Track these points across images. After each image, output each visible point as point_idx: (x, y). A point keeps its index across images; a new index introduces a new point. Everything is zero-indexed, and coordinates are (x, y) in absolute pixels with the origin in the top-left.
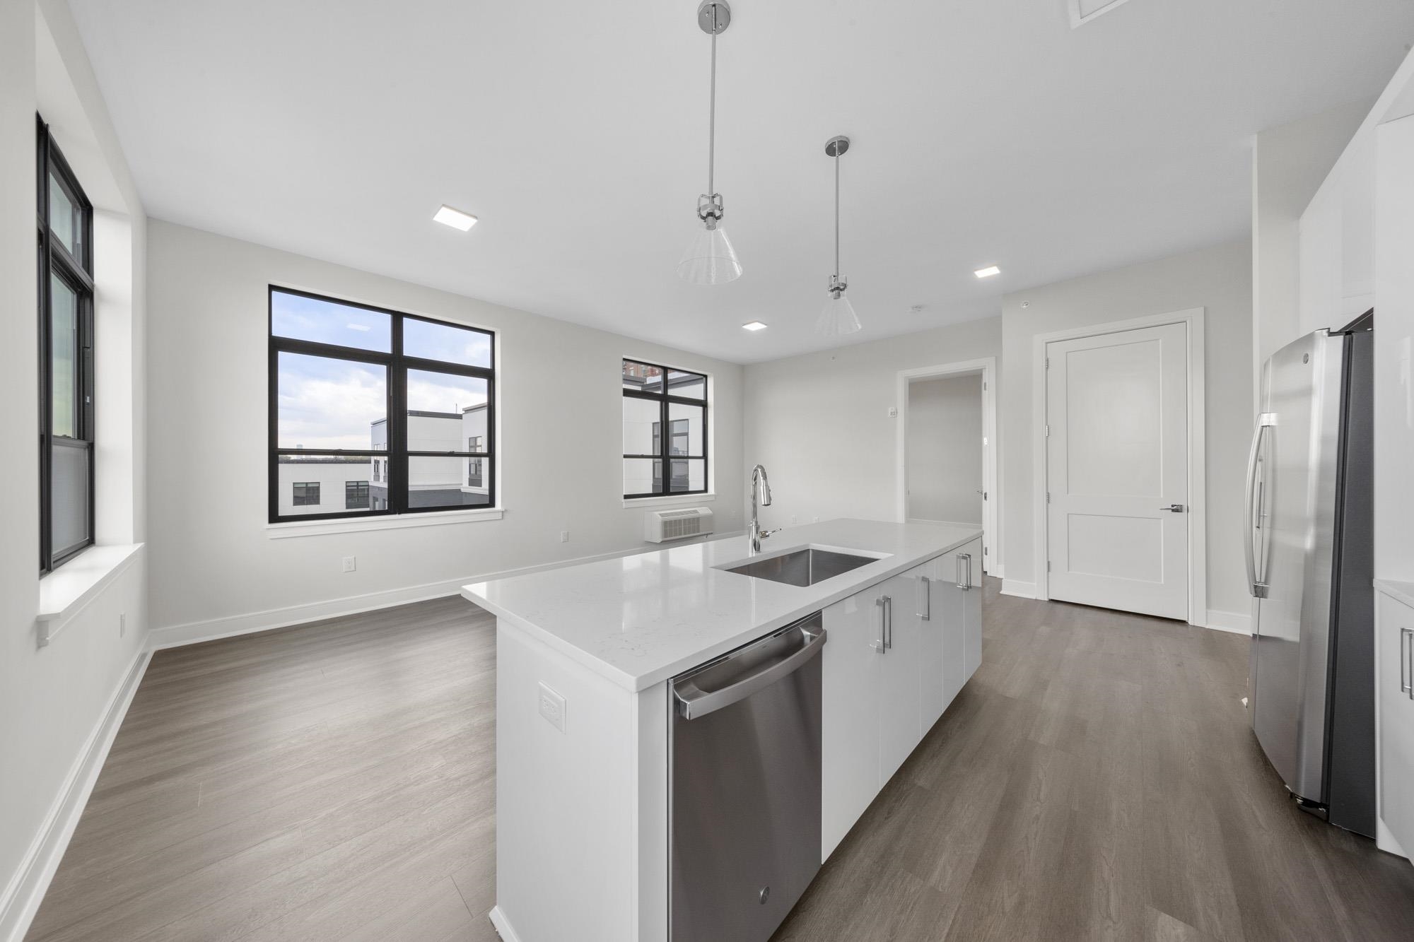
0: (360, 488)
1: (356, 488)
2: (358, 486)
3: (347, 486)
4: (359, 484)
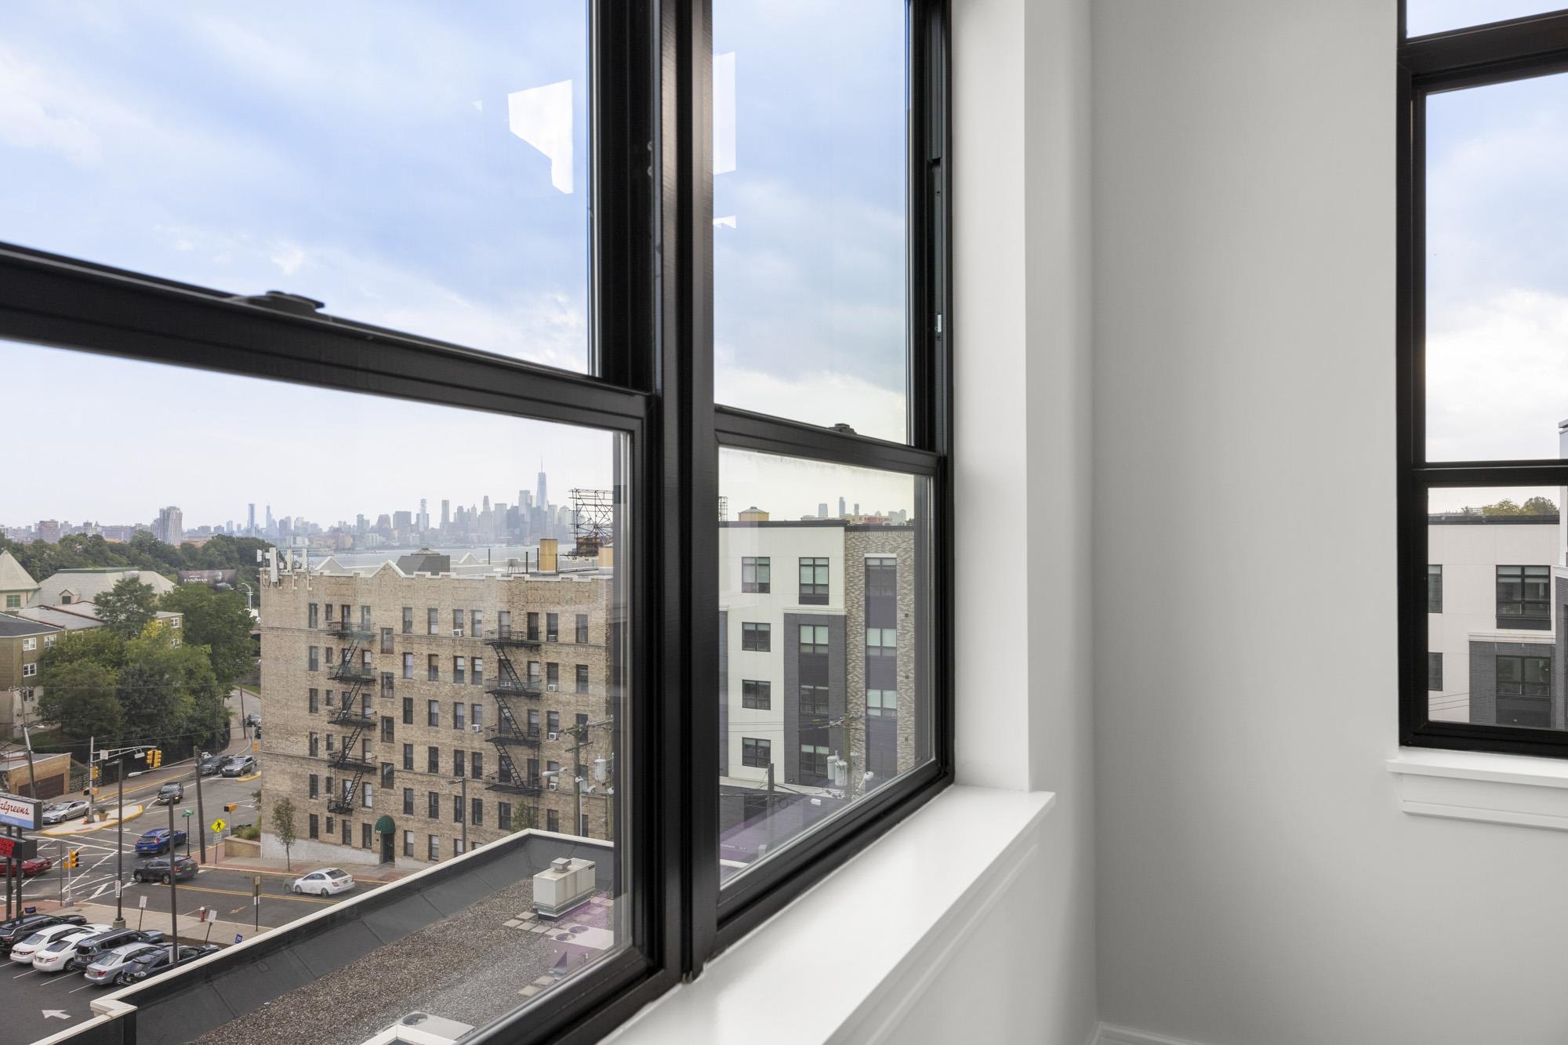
0: (1528, 581)
1: (1519, 580)
2: (1523, 576)
3: (1498, 576)
4: (1528, 572)
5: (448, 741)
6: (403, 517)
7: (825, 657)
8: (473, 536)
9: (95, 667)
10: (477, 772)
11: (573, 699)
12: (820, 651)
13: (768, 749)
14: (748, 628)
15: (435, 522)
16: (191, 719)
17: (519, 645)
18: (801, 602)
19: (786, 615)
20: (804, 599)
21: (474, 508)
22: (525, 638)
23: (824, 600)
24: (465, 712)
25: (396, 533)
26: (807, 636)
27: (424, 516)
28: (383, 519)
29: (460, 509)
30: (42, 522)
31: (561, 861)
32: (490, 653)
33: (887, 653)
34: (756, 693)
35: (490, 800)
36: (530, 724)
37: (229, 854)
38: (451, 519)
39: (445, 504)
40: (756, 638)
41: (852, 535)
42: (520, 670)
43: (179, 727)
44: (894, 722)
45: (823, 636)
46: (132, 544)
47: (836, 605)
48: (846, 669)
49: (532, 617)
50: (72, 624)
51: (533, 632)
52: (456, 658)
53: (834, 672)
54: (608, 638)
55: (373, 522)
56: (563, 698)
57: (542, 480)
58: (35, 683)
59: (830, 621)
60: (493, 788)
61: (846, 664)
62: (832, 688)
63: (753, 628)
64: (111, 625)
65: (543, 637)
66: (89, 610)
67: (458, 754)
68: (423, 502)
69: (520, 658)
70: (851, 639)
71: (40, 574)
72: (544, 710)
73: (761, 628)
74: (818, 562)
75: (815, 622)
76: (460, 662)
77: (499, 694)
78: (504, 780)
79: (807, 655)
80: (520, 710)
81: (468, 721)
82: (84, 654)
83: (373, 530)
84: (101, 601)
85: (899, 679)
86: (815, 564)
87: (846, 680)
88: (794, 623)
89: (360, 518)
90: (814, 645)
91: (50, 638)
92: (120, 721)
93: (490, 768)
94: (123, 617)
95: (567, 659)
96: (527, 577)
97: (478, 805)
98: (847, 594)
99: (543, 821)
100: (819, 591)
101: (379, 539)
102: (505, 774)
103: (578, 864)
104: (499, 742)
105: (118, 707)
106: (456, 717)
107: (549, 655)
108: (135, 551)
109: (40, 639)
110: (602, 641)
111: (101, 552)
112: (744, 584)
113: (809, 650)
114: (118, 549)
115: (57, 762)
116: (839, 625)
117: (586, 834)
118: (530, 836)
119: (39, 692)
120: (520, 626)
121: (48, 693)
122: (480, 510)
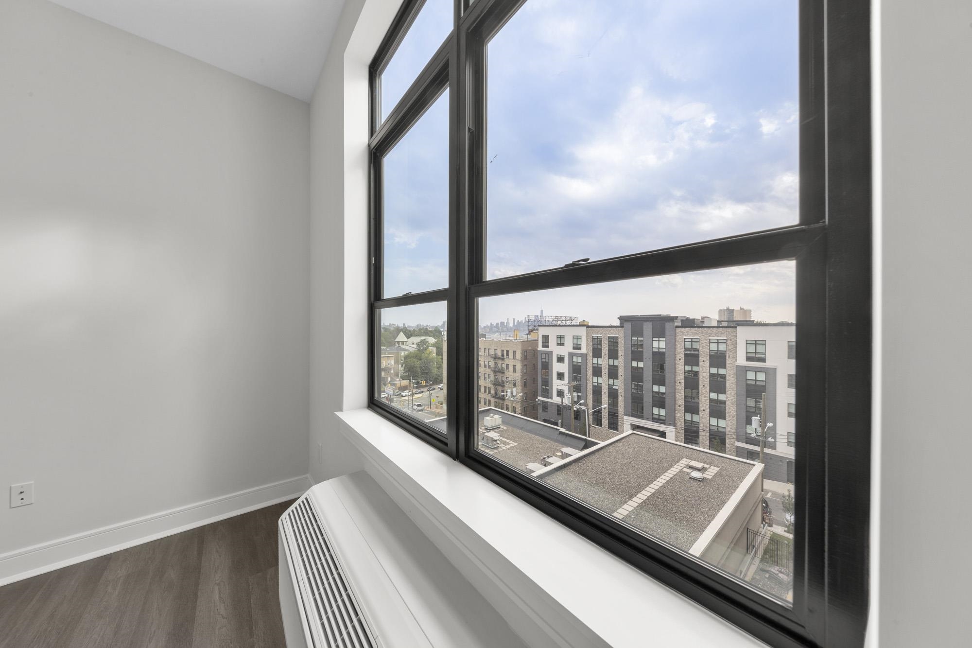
5: (483, 384)
6: (502, 323)
7: (580, 366)
8: (522, 329)
9: (415, 360)
10: (489, 392)
11: (512, 374)
12: (579, 364)
13: (564, 392)
14: (559, 356)
15: (511, 325)
16: (436, 375)
17: (499, 358)
18: (573, 349)
19: (569, 353)
20: (574, 348)
21: (522, 321)
22: (501, 357)
23: (580, 349)
24: (487, 376)
25: (501, 328)
26: (575, 359)
27: (508, 323)
28: (497, 324)
29: (518, 321)
30: (418, 325)
31: (492, 415)
32: (492, 360)
33: (599, 366)
34: (560, 376)
35: (493, 400)
36: (502, 380)
37: (436, 408)
38: (516, 324)
39: (514, 319)
40: (560, 359)
41: (588, 329)
42: (499, 366)
43: (433, 376)
44: (601, 387)
45: (580, 360)
46: (434, 331)
47: (584, 350)
48: (587, 370)
49: (503, 351)
50: (412, 350)
51: (503, 355)
52: (485, 361)
53: (583, 371)
54: (521, 358)
55: (495, 325)
56: (510, 374)
57: (542, 311)
58: (404, 363)
59: (582, 355)
60: (493, 397)
61: (586, 368)
62: (582, 375)
63: (560, 356)
64: (419, 350)
65: (505, 356)
66: (415, 346)
67: (485, 387)
68: (508, 319)
69: (500, 362)
70: (588, 361)
71: (408, 338)
72: (505, 377)
73: (562, 356)
74: (578, 337)
75: (577, 355)
76: (486, 362)
77: (495, 372)
78: (496, 395)
79: (575, 365)
80: (499, 376)
81: (487, 378)
82: (413, 357)
83: (494, 327)
84: (417, 344)
85: (603, 374)
86: (578, 338)
87: (586, 373)
88: (571, 355)
89: (491, 323)
90: (577, 362)
91: (407, 353)
92: (420, 374)
93: (493, 392)
94: (422, 348)
95: (511, 363)
96: (513, 340)
97: (490, 401)
98: (587, 347)
99: (505, 408)
100: (579, 346)
101: (496, 329)
102: (496, 393)
103: (496, 416)
104: (494, 384)
105: (419, 370)
106: (485, 377)
107: (507, 361)
108: (434, 332)
109: (404, 353)
110: (520, 358)
111: (427, 333)
112: (557, 343)
113: (576, 364)
114: (431, 332)
115: (405, 383)
116: (584, 356)
117: (515, 413)
118: (491, 409)
119: (404, 365)
120: (499, 353)
121: (406, 366)
122: (524, 321)
